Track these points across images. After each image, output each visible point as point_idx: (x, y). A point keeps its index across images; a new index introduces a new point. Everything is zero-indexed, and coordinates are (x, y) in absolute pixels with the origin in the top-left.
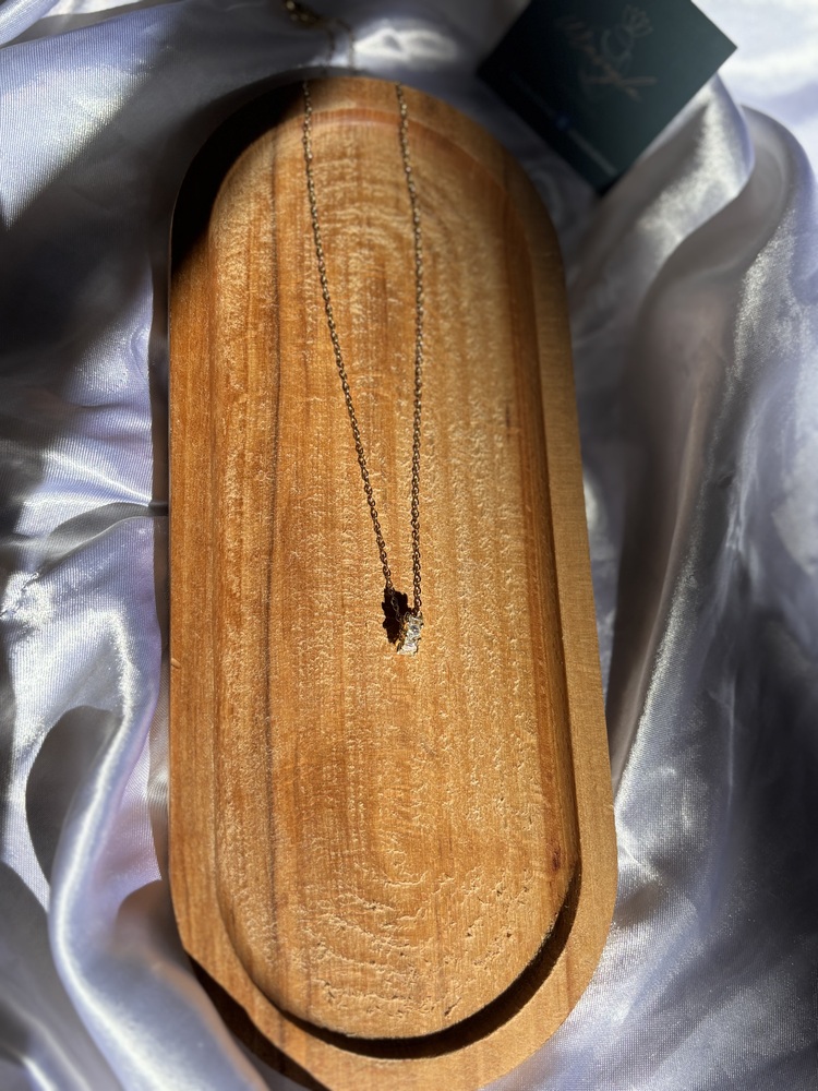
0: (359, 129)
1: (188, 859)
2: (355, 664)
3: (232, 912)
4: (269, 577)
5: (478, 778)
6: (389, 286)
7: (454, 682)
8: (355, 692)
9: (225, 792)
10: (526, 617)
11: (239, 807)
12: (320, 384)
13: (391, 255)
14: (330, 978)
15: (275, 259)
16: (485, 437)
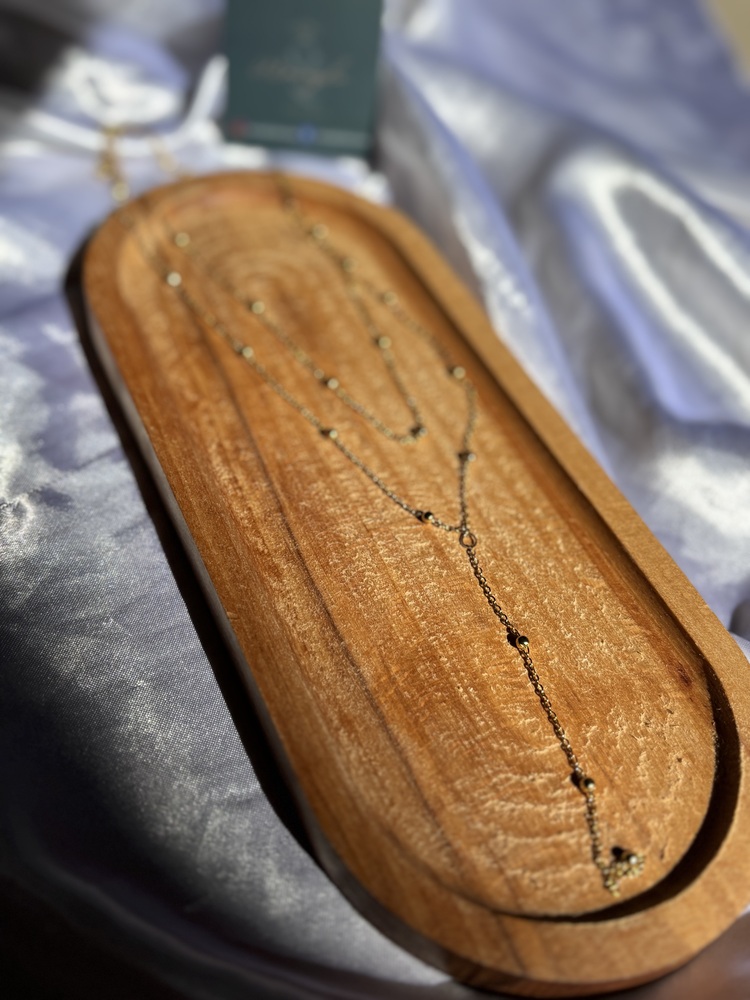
2: (403, 573)
5: (570, 631)
8: (414, 595)
10: (539, 490)
13: (284, 278)
14: (524, 863)
15: (187, 304)
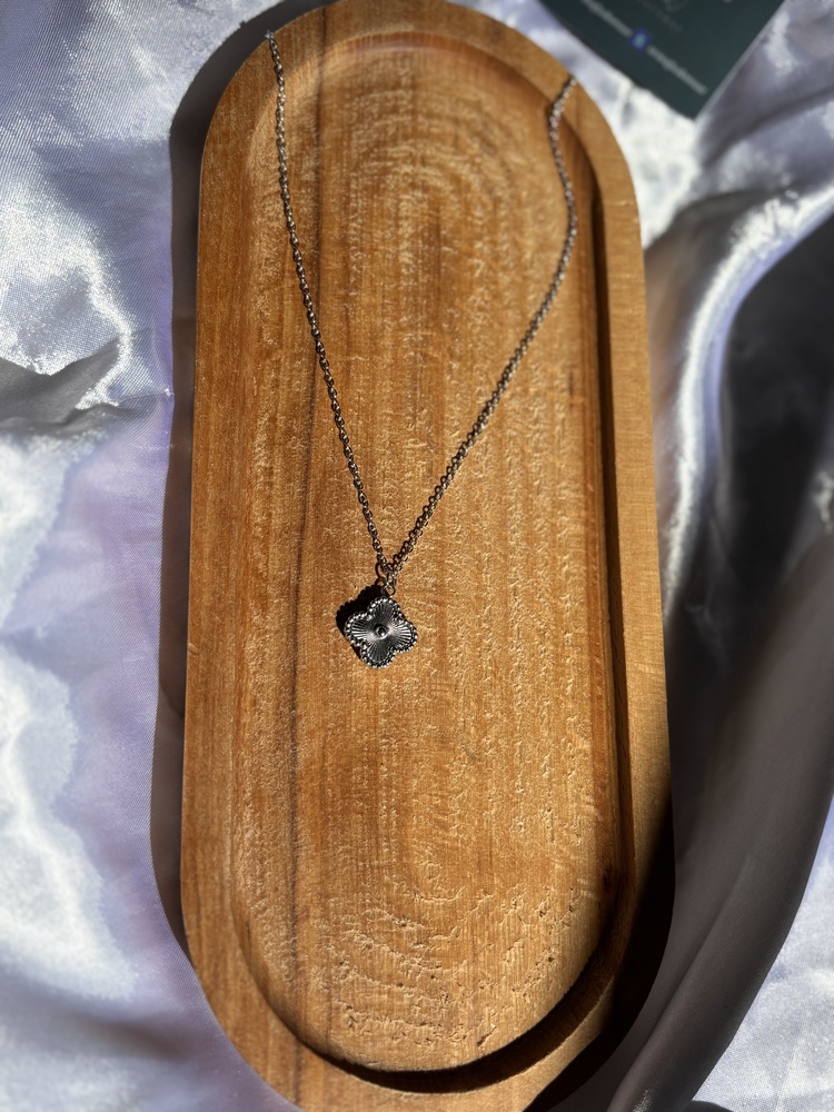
0: (416, 56)
1: (200, 867)
3: (247, 924)
4: (300, 556)
5: (524, 786)
6: (443, 232)
7: (501, 678)
8: (390, 686)
9: (244, 792)
10: (584, 609)
11: (258, 809)
12: (363, 342)
13: (447, 198)
14: (353, 1000)
15: (318, 199)
16: (544, 407)
